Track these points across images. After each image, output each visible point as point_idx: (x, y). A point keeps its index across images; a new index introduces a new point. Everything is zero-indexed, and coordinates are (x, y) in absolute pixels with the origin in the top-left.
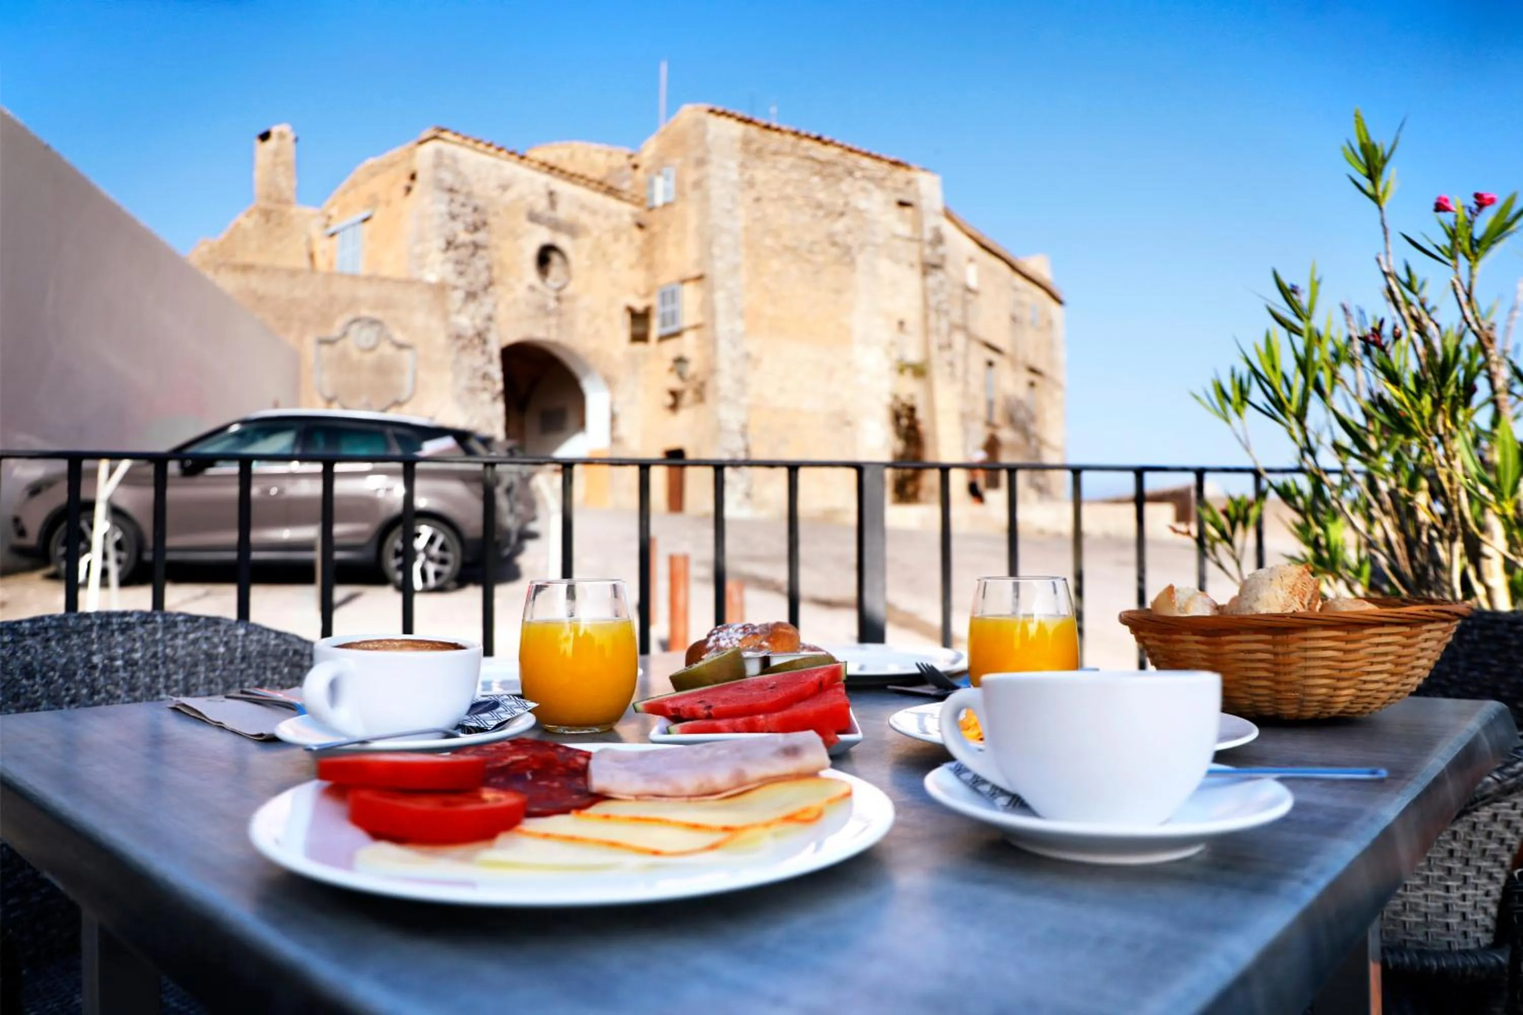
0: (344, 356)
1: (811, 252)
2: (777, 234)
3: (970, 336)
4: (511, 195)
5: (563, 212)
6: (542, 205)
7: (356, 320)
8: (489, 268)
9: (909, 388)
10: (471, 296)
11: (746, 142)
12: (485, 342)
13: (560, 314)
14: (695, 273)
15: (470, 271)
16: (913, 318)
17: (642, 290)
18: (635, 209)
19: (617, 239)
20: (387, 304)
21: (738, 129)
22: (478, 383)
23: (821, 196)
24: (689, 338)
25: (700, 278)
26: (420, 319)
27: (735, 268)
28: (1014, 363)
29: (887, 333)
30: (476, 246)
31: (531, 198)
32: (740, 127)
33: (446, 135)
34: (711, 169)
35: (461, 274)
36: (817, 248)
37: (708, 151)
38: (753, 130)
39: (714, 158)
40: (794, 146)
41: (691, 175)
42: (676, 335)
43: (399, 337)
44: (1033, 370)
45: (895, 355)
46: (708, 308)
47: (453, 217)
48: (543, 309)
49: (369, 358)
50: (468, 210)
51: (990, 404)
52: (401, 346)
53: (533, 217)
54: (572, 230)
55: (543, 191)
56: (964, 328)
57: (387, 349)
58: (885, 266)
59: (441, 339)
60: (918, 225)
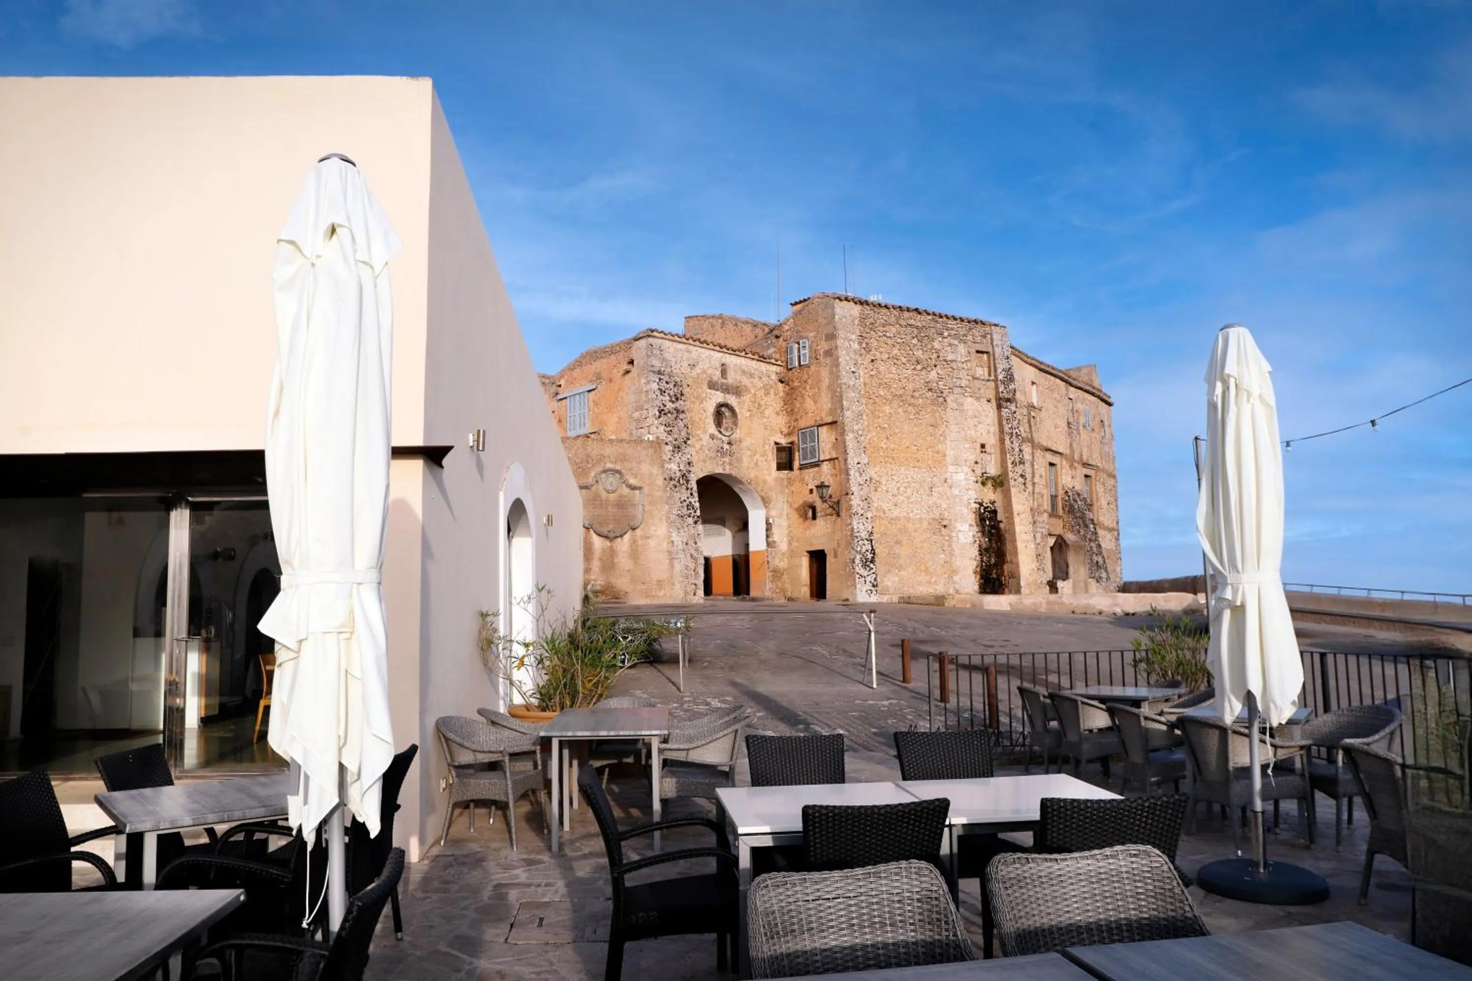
0: (597, 496)
1: (913, 397)
2: (888, 386)
3: (1035, 445)
4: (698, 370)
5: (732, 378)
6: (717, 376)
7: (605, 471)
8: (686, 426)
9: (989, 495)
10: (677, 448)
11: (863, 319)
12: (688, 481)
13: (731, 454)
14: (829, 419)
15: (675, 430)
16: (991, 441)
17: (785, 431)
18: (779, 369)
19: (767, 394)
20: (623, 458)
21: (856, 310)
22: (685, 511)
23: (919, 354)
24: (825, 467)
25: (834, 423)
26: (645, 468)
27: (860, 415)
28: (1071, 461)
29: (972, 455)
30: (677, 411)
31: (709, 372)
32: (858, 308)
33: (655, 334)
34: (839, 342)
35: (670, 433)
36: (916, 394)
37: (835, 328)
38: (867, 310)
39: (841, 333)
40: (898, 318)
41: (824, 346)
42: (817, 465)
43: (632, 481)
44: (1086, 465)
45: (979, 472)
46: (840, 445)
47: (662, 392)
48: (721, 452)
49: (612, 497)
50: (671, 385)
51: (1054, 498)
52: (633, 488)
53: (712, 385)
54: (737, 391)
55: (718, 365)
56: (1031, 440)
57: (626, 491)
58: (969, 403)
59: (660, 482)
60: (992, 368)
